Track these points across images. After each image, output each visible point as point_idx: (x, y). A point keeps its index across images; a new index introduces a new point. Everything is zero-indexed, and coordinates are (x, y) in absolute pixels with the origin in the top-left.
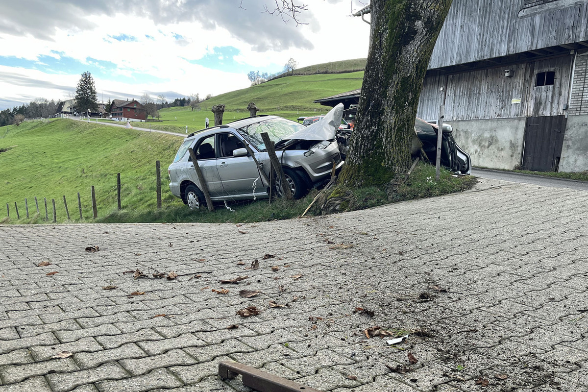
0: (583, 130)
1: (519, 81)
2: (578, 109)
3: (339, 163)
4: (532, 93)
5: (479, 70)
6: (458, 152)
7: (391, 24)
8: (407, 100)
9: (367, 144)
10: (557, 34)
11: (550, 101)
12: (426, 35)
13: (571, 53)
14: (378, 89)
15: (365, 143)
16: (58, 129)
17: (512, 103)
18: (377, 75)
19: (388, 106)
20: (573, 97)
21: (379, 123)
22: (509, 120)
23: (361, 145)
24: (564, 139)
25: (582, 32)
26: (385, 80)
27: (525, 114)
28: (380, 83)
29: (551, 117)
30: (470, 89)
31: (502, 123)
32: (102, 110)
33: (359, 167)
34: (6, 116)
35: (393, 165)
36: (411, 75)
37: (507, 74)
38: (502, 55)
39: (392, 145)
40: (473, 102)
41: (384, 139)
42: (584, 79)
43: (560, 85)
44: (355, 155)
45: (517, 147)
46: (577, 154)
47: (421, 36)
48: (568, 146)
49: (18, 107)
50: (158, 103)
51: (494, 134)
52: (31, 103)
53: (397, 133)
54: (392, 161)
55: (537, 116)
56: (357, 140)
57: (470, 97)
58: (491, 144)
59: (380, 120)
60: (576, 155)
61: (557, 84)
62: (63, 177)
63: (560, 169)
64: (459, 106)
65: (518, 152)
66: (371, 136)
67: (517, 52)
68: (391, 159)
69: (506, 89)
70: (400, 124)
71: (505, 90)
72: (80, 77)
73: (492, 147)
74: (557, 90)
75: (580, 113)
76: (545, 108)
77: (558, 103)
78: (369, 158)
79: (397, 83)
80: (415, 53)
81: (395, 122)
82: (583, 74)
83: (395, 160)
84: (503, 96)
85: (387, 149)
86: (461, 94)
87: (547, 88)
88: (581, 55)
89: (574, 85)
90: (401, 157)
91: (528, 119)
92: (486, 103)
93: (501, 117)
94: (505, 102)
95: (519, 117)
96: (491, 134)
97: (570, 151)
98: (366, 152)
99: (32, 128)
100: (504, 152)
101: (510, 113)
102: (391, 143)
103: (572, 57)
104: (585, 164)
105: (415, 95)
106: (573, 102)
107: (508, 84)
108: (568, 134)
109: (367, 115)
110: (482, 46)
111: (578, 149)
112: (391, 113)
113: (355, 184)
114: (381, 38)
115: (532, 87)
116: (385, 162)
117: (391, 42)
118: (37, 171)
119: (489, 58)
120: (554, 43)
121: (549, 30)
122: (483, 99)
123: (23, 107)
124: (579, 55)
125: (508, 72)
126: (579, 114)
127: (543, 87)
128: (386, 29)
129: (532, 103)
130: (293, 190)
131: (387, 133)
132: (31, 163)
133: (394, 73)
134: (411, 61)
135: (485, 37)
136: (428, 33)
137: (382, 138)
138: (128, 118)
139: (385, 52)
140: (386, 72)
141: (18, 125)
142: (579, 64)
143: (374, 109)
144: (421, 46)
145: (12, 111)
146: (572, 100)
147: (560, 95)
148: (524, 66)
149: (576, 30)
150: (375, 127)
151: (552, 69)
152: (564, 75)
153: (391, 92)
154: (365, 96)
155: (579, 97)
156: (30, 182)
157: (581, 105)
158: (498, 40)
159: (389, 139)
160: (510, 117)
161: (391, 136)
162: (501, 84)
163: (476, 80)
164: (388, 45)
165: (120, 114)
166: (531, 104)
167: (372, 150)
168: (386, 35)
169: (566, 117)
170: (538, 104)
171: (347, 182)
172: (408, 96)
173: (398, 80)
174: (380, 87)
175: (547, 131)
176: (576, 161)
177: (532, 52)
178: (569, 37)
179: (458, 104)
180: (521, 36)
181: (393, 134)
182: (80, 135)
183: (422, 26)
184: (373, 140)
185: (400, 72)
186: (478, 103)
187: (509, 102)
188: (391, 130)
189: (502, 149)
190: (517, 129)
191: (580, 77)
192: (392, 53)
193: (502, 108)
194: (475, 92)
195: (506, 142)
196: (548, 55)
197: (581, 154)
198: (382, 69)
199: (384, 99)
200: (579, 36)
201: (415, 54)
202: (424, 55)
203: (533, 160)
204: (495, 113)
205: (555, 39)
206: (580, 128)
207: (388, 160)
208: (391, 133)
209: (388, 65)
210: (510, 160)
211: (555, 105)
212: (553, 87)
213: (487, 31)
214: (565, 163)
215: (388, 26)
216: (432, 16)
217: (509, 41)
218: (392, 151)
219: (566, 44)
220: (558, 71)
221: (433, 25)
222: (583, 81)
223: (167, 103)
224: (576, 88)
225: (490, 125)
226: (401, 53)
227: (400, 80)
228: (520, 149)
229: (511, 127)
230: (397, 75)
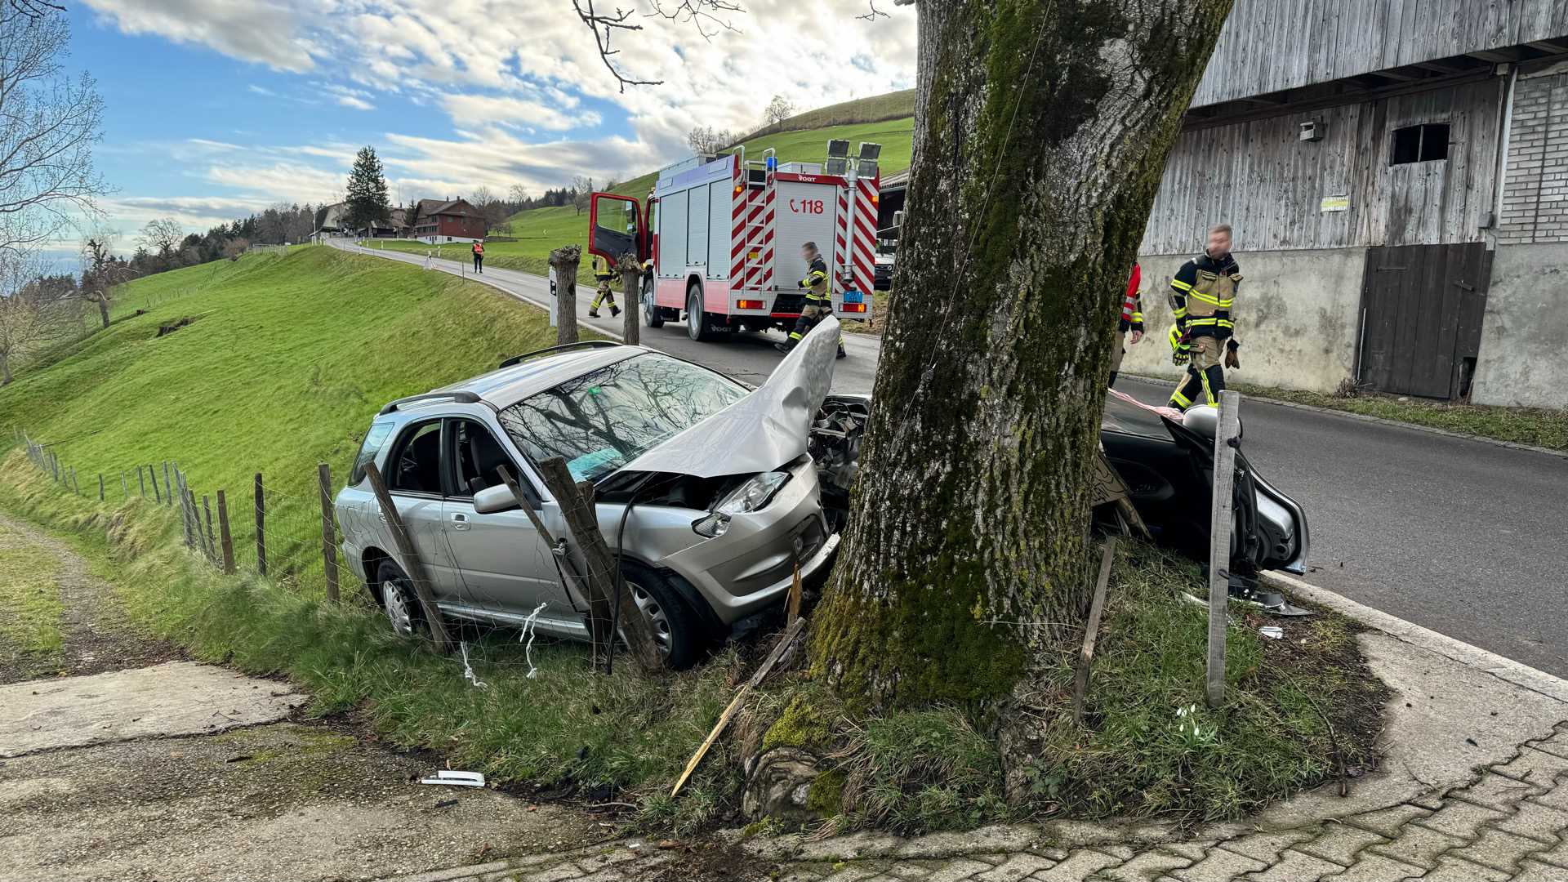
0: (1548, 287)
1: (1341, 152)
2: (1526, 227)
3: (818, 548)
4: (1382, 182)
5: (1225, 125)
6: (1259, 496)
7: (997, 60)
8: (1067, 354)
9: (914, 527)
10: (1461, 24)
11: (1438, 202)
12: (1146, 96)
13: (1499, 73)
14: (952, 317)
15: (904, 523)
16: (303, 269)
17: (1323, 210)
18: (945, 261)
19: (992, 383)
20: (1510, 194)
21: (956, 447)
22: (1313, 253)
23: (890, 528)
24: (1488, 308)
25: (1543, 15)
26: (978, 283)
27: (1362, 238)
28: (959, 293)
29: (1444, 249)
30: (1202, 174)
31: (1294, 262)
32: (398, 222)
33: (883, 616)
34: (219, 240)
35: (1018, 611)
36: (1083, 259)
37: (1306, 135)
38: (1295, 85)
39: (1014, 533)
40: (1210, 209)
41: (979, 513)
42: (1542, 143)
43: (1469, 160)
44: (868, 562)
45: (1343, 326)
46: (1530, 353)
47: (1127, 102)
48: (1501, 331)
49: (242, 222)
50: (511, 201)
51: (1273, 291)
52: (266, 212)
53: (1031, 485)
54: (1014, 600)
55: (1398, 245)
56: (873, 504)
57: (1201, 193)
58: (1266, 318)
59: (961, 435)
60: (1526, 355)
61: (1459, 158)
62: (279, 388)
63: (1479, 395)
64: (1173, 218)
65: (1346, 342)
66: (928, 497)
67: (1339, 75)
68: (1011, 590)
69: (1304, 173)
70: (1044, 447)
71: (1300, 174)
72: (354, 158)
73: (1269, 326)
74: (1458, 173)
75: (1533, 237)
76: (1422, 223)
77: (1464, 210)
78: (922, 584)
79: (1029, 295)
80: (1101, 168)
81: (1022, 444)
82: (1540, 129)
83: (1028, 593)
84: (1295, 191)
85: (992, 553)
86: (1176, 187)
87: (1428, 168)
88: (1529, 76)
89: (1512, 159)
90: (1053, 575)
91: (1373, 255)
92: (1248, 209)
93: (1292, 247)
94: (1302, 205)
95: (1344, 246)
96: (1264, 291)
97: (1508, 344)
98: (911, 558)
99: (256, 268)
100: (1305, 339)
101: (1317, 235)
102: (1009, 528)
103: (1502, 83)
104: (1557, 383)
105: (1102, 334)
106: (1509, 208)
107: (1309, 161)
108: (1497, 297)
109: (911, 415)
110: (1234, 63)
111: (1533, 338)
112: (1005, 409)
113: (868, 685)
114: (957, 115)
115: (1380, 166)
116: (986, 603)
117: (997, 136)
118: (237, 371)
119: (1255, 93)
120: (1453, 49)
121: (1434, 14)
122: (1237, 200)
123: (252, 220)
124: (1523, 77)
125: (1308, 128)
126: (1530, 241)
127: (1415, 166)
128: (979, 81)
129: (1383, 210)
130: (664, 636)
131: (992, 491)
132: (229, 354)
133: (1014, 255)
134: (1083, 201)
135: (1242, 40)
136: (1157, 89)
137: (971, 508)
138: (450, 234)
139: (978, 174)
140: (980, 254)
141: (234, 260)
142: (1525, 103)
143: (935, 394)
144: (1127, 141)
145: (230, 228)
146: (1508, 201)
147: (1469, 187)
148: (1354, 110)
149: (1522, 8)
150: (944, 464)
151: (1441, 118)
152: (1479, 133)
153: (1002, 327)
154: (900, 338)
155: (1529, 193)
156: (218, 398)
157: (1537, 216)
158: (1279, 46)
159: (999, 512)
160: (1316, 246)
161: (1008, 500)
162: (1290, 159)
163: (1217, 150)
164: (986, 147)
165: (434, 229)
166: (1381, 213)
167: (933, 551)
168: (978, 105)
169: (1490, 247)
170: (1400, 215)
171: (838, 668)
172: (1072, 340)
173: (1029, 282)
174: (959, 312)
175: (1431, 285)
176: (1526, 373)
177: (1382, 74)
178: (1500, 29)
179: (1168, 213)
180: (1350, 31)
181: (1013, 490)
182: (335, 286)
183: (1128, 62)
184: (936, 514)
185: (1039, 248)
186: (1224, 208)
187: (1314, 206)
188: (1006, 475)
189: (1297, 333)
190: (1340, 278)
191: (1532, 137)
192: (1002, 177)
193: (1293, 223)
194: (1216, 181)
195: (1307, 312)
196: (1426, 80)
197: (1544, 353)
198: (966, 238)
199: (976, 356)
200: (1531, 27)
201: (1102, 175)
202: (1139, 176)
203: (1392, 364)
204: (1275, 236)
205: (1453, 37)
206: (1536, 279)
207: (1001, 592)
208: (1007, 489)
209: (990, 225)
210: (1323, 363)
211: (1453, 216)
212: (1447, 165)
213: (1248, 23)
214: (1491, 375)
215: (984, 69)
216: (1172, 19)
217: (1314, 48)
218: (1013, 556)
219: (1489, 51)
220: (1459, 122)
221: (1174, 52)
222: (1541, 150)
223: (529, 199)
224: (1518, 168)
225: (1260, 267)
226: (1039, 175)
227: (1041, 279)
228: (1350, 334)
229: (1323, 275)
230: (1028, 261)
